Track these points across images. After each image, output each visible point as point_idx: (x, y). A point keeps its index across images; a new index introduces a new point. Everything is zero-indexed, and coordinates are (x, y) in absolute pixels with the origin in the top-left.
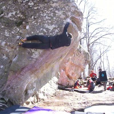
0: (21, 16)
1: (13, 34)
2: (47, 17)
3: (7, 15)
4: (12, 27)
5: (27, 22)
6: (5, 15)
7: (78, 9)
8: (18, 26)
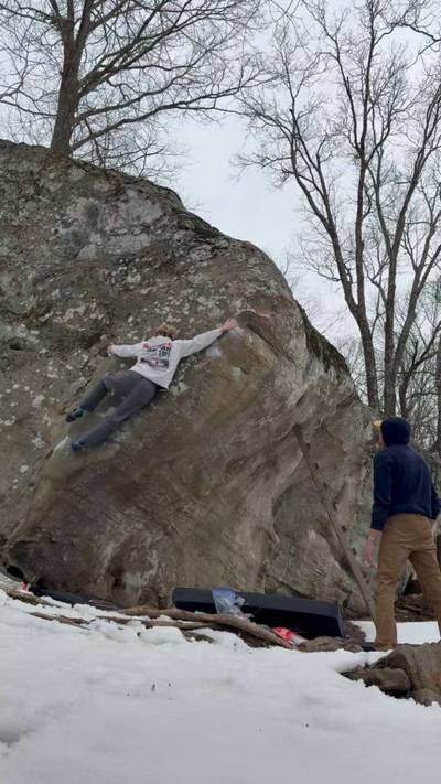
0: (100, 317)
1: (69, 373)
2: (170, 319)
3: (61, 316)
4: (70, 349)
5: (113, 336)
6: (55, 315)
7: (269, 288)
8: (87, 348)
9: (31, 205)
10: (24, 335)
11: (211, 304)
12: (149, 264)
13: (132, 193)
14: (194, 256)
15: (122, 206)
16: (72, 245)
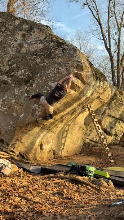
0: (29, 74)
1: (21, 93)
2: (51, 75)
3: (17, 73)
5: (34, 80)
6: (15, 73)
7: (81, 63)
8: (26, 84)
9: (4, 34)
10: (6, 79)
11: (63, 69)
12: (43, 55)
13: (35, 29)
14: (57, 52)
15: (33, 34)
16: (18, 47)
